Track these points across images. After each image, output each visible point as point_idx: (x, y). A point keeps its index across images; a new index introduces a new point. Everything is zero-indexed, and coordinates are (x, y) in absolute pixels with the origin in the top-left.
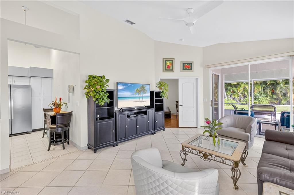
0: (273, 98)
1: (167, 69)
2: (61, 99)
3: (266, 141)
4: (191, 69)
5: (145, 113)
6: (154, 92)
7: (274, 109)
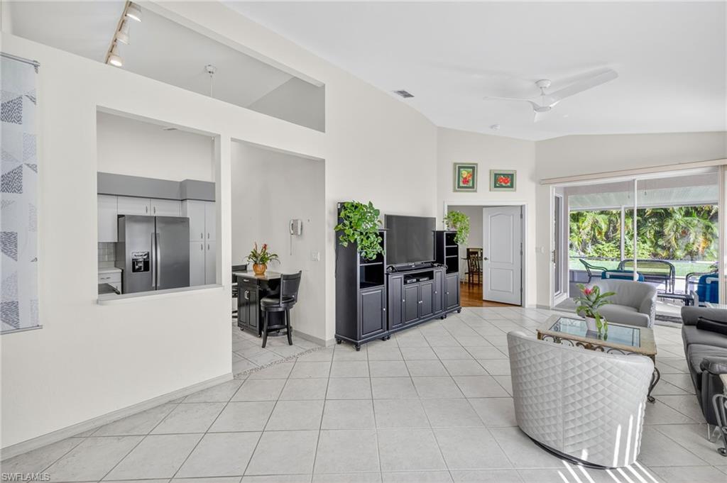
0: (659, 246)
1: (461, 184)
2: (265, 247)
3: (685, 327)
4: (512, 186)
5: (430, 275)
6: (445, 233)
7: (671, 269)
